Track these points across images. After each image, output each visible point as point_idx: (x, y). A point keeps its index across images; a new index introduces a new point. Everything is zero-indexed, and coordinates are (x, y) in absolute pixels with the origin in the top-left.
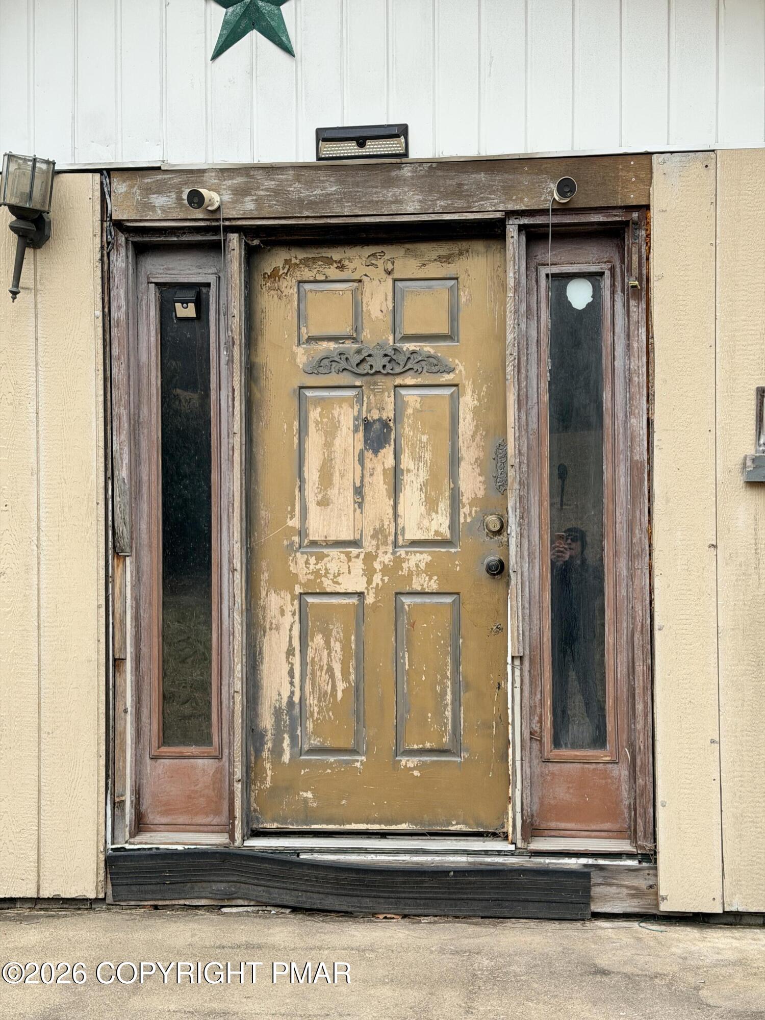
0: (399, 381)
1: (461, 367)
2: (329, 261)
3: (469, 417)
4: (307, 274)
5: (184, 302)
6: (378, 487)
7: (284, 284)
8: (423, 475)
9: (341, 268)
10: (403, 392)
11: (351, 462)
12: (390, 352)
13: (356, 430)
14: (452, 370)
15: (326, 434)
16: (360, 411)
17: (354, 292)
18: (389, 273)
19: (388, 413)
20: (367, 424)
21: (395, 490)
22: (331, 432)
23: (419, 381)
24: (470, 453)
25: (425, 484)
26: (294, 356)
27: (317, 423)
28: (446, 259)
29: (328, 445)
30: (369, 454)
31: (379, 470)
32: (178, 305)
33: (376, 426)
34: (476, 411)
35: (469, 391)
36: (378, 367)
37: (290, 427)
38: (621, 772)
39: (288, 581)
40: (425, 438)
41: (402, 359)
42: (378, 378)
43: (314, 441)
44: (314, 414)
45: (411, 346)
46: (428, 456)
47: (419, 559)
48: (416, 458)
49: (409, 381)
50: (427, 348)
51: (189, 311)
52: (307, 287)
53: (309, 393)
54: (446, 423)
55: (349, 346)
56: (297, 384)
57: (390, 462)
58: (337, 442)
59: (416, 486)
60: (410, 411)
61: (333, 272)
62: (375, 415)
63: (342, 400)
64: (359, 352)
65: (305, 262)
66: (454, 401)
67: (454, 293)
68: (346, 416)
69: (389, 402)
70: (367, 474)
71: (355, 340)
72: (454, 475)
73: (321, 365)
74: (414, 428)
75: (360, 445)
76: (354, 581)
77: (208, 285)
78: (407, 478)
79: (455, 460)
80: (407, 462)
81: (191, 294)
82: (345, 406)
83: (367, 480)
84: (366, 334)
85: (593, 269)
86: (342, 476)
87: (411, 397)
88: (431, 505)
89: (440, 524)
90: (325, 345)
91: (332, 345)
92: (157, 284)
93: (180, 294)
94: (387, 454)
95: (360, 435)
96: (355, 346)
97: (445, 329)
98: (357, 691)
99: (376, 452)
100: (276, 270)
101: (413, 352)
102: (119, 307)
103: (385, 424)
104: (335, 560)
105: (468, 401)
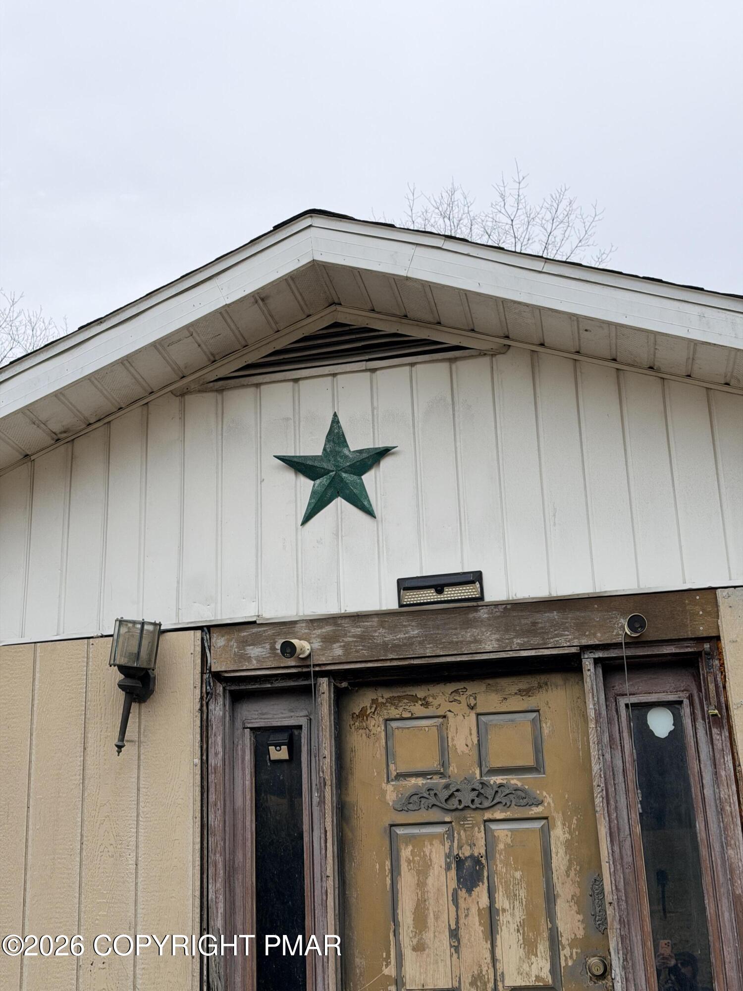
0: (488, 815)
1: (549, 800)
2: (414, 699)
3: (562, 851)
4: (394, 712)
5: (278, 745)
6: (474, 929)
7: (372, 722)
8: (519, 915)
9: (426, 705)
10: (493, 826)
11: (445, 901)
12: (478, 786)
13: (448, 868)
14: (541, 803)
15: (419, 873)
16: (451, 848)
17: (440, 728)
18: (472, 708)
19: (480, 849)
20: (460, 862)
21: (492, 933)
22: (423, 871)
23: (508, 814)
24: (565, 889)
25: (522, 924)
26: (383, 793)
27: (409, 862)
28: (526, 693)
29: (421, 885)
30: (463, 893)
31: (474, 910)
32: (272, 748)
33: (468, 864)
34: (568, 844)
35: (559, 823)
36: (466, 802)
37: (382, 866)
40: (518, 875)
41: (489, 793)
42: (468, 813)
43: (407, 881)
44: (406, 852)
45: (498, 779)
46: (523, 893)
48: (512, 896)
49: (499, 815)
50: (515, 781)
51: (280, 754)
52: (394, 724)
53: (400, 831)
54: (539, 858)
55: (436, 780)
56: (387, 822)
57: (484, 901)
58: (430, 881)
59: (513, 927)
60: (501, 846)
61: (418, 710)
62: (466, 852)
63: (432, 837)
64: (447, 787)
65: (392, 701)
66: (545, 834)
67: (536, 725)
68: (437, 854)
69: (480, 836)
70: (462, 915)
71: (442, 775)
72: (551, 915)
73: (411, 801)
74: (506, 864)
75: (453, 884)
77: (300, 727)
78: (503, 918)
79: (550, 898)
80: (502, 901)
81: (284, 737)
82: (436, 843)
83: (462, 921)
84: (453, 769)
85: (671, 697)
86: (437, 918)
87: (502, 831)
88: (530, 948)
89: (541, 968)
90: (413, 781)
91: (420, 781)
92: (251, 729)
93: (273, 738)
94: (481, 891)
95: (453, 873)
96: (444, 781)
97: (530, 762)
99: (470, 891)
100: (364, 710)
101: (501, 786)
102: (216, 754)
103: (477, 861)
105: (559, 834)
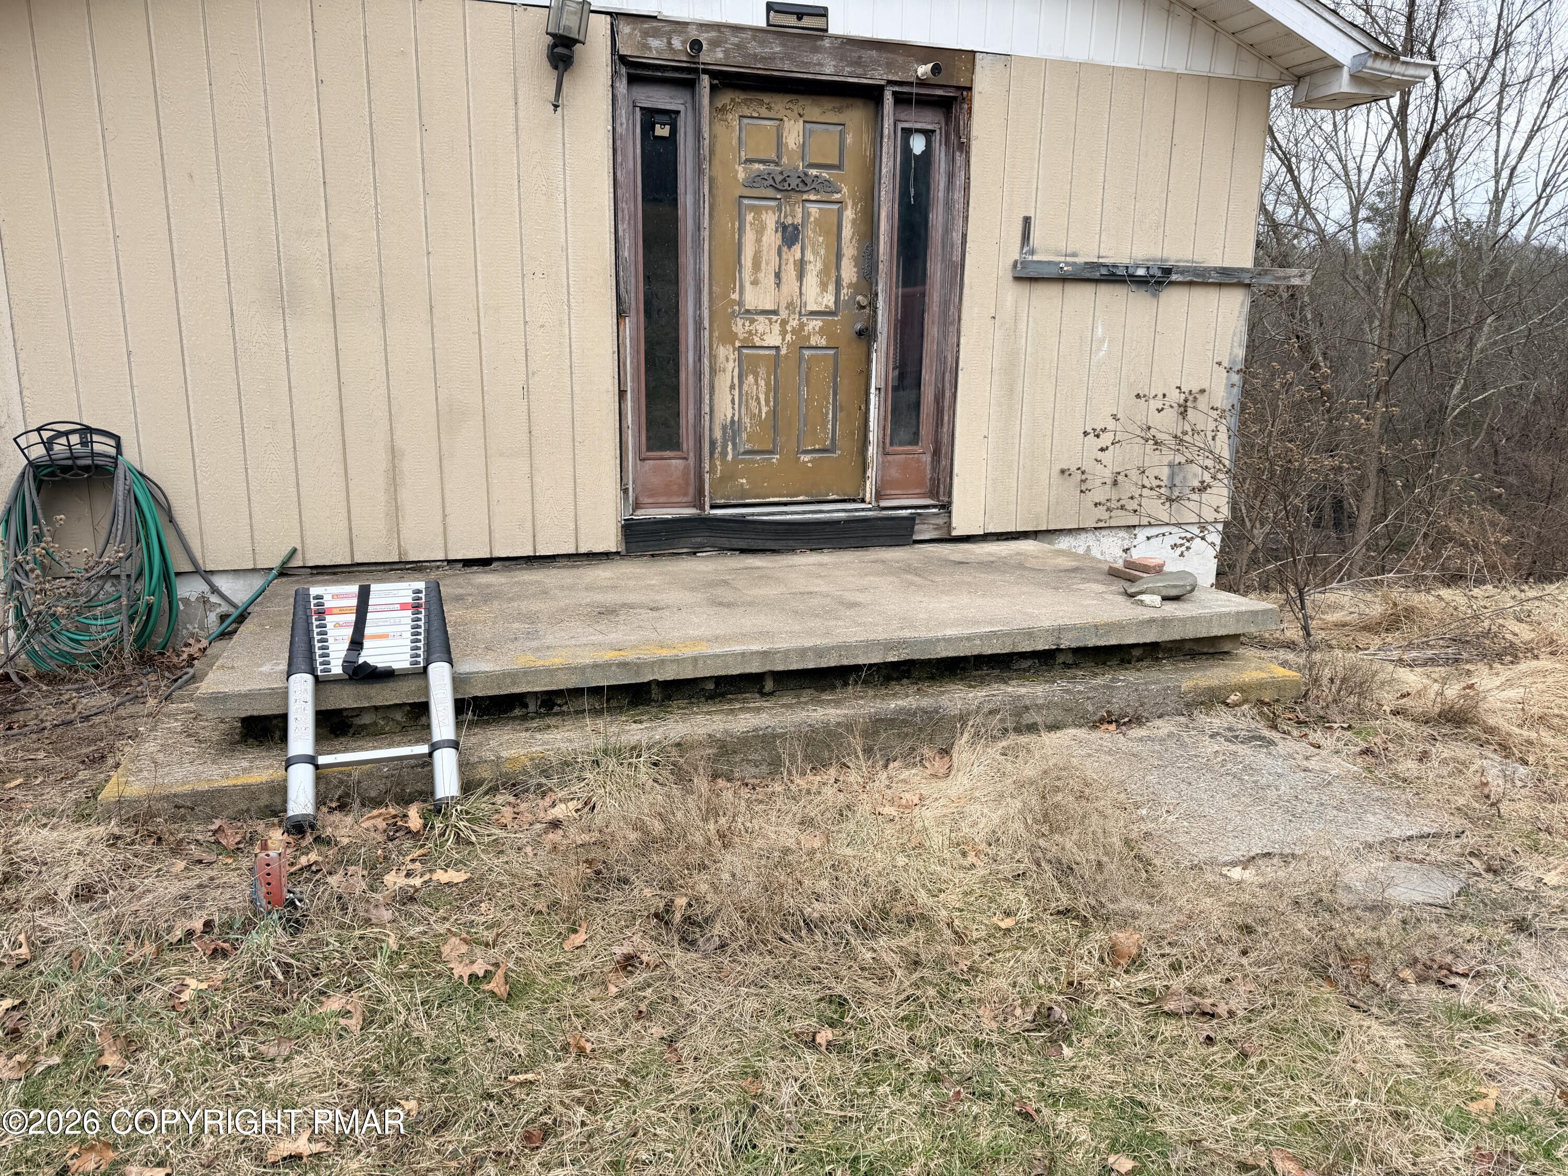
0: (805, 197)
1: (845, 190)
2: (761, 103)
3: (849, 226)
4: (747, 112)
5: (663, 124)
6: (790, 273)
7: (730, 117)
8: (819, 265)
9: (769, 109)
10: (808, 205)
11: (774, 252)
12: (802, 175)
13: (776, 231)
14: (839, 192)
15: (757, 232)
16: (779, 217)
17: (778, 127)
18: (801, 116)
19: (798, 220)
20: (785, 228)
21: (801, 276)
22: (760, 231)
23: (818, 197)
24: (849, 251)
25: (820, 272)
26: (737, 172)
27: (751, 224)
28: (840, 110)
29: (758, 241)
30: (785, 249)
31: (791, 261)
32: (658, 126)
33: (790, 229)
34: (854, 222)
35: (849, 207)
36: (793, 186)
37: (733, 225)
38: (927, 458)
39: (729, 338)
40: (821, 239)
41: (808, 181)
42: (792, 194)
43: (749, 237)
44: (750, 217)
45: (814, 172)
46: (823, 252)
47: (815, 324)
48: (816, 253)
49: (812, 197)
50: (825, 174)
51: (662, 131)
52: (746, 121)
53: (746, 202)
54: (835, 229)
55: (772, 167)
56: (738, 193)
57: (798, 256)
58: (764, 239)
59: (815, 273)
60: (812, 219)
61: (764, 112)
62: (789, 221)
63: (767, 208)
64: (781, 173)
65: (745, 101)
66: (840, 213)
67: (842, 134)
68: (770, 220)
69: (799, 210)
70: (783, 263)
71: (777, 164)
72: (838, 267)
73: (755, 181)
74: (814, 232)
75: (779, 242)
76: (773, 339)
77: (678, 112)
78: (809, 267)
79: (839, 256)
80: (809, 256)
81: (665, 118)
82: (770, 212)
83: (783, 267)
84: (785, 160)
85: (930, 127)
86: (767, 264)
87: (814, 209)
88: (824, 286)
89: (828, 300)
90: (756, 166)
91: (761, 167)
92: (641, 108)
93: (658, 118)
94: (797, 248)
95: (779, 234)
96: (779, 169)
97: (836, 162)
98: (774, 413)
99: (789, 248)
100: (724, 106)
101: (816, 176)
102: (621, 124)
103: (796, 228)
104: (761, 324)
105: (849, 214)
